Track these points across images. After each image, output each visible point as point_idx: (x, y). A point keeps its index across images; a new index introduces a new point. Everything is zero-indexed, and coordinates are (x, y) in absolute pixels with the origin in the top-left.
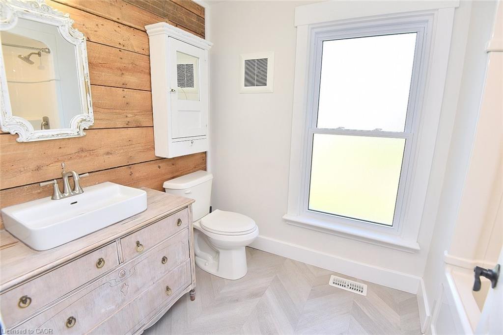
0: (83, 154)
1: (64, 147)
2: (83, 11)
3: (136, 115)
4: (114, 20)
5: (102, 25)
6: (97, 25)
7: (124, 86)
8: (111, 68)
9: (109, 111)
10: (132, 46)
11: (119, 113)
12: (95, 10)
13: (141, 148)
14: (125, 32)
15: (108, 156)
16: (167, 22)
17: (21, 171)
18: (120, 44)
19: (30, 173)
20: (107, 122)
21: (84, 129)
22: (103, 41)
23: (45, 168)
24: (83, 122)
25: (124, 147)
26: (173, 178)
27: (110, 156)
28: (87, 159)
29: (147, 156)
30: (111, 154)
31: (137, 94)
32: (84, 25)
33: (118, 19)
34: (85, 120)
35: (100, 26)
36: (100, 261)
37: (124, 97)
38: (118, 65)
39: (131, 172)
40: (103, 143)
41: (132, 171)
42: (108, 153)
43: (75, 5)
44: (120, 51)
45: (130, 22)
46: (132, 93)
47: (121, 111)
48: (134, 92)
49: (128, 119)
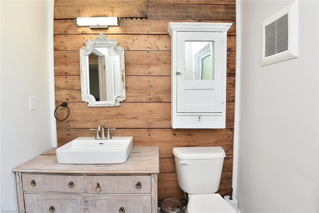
0: (120, 117)
1: (110, 111)
2: (126, 34)
3: (157, 94)
4: (145, 33)
5: (137, 39)
6: (134, 40)
7: (149, 75)
8: (141, 64)
9: (137, 91)
10: (157, 47)
11: (144, 93)
12: (133, 32)
13: (159, 117)
14: (152, 39)
15: (134, 120)
16: (189, 21)
17: (89, 121)
18: (148, 47)
19: (92, 123)
20: (135, 98)
21: (120, 102)
22: (137, 49)
23: (99, 121)
24: (119, 98)
25: (146, 115)
26: (188, 146)
27: (136, 120)
28: (121, 120)
29: (165, 124)
30: (136, 119)
31: (159, 79)
32: (125, 42)
33: (148, 32)
34: (120, 97)
35: (135, 40)
36: (71, 184)
37: (149, 82)
38: (146, 61)
39: (150, 134)
40: (131, 111)
41: (150, 132)
42: (134, 118)
43: (121, 33)
44: (148, 52)
45: (157, 31)
46: (155, 79)
47: (146, 91)
48: (156, 78)
49: (151, 97)
